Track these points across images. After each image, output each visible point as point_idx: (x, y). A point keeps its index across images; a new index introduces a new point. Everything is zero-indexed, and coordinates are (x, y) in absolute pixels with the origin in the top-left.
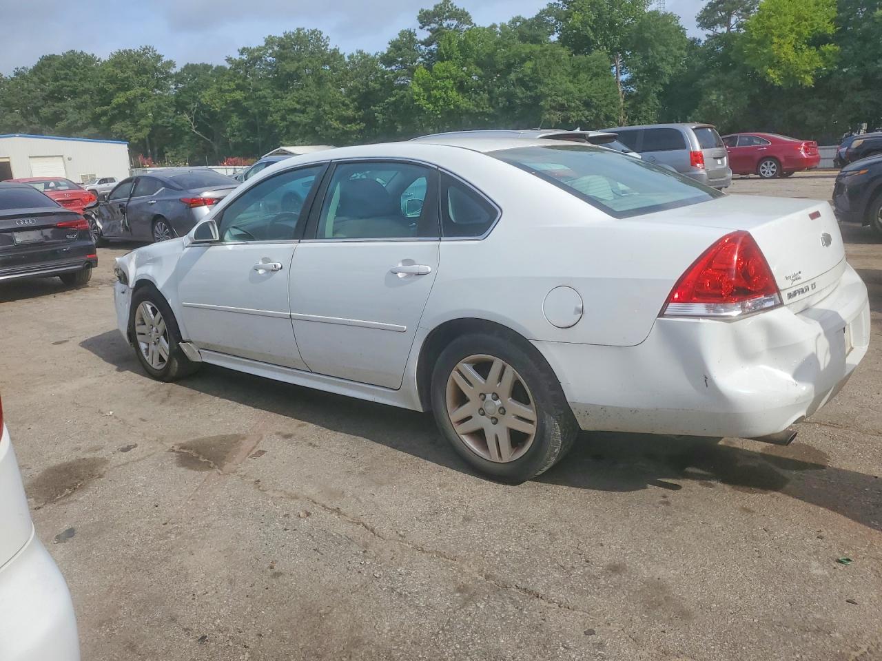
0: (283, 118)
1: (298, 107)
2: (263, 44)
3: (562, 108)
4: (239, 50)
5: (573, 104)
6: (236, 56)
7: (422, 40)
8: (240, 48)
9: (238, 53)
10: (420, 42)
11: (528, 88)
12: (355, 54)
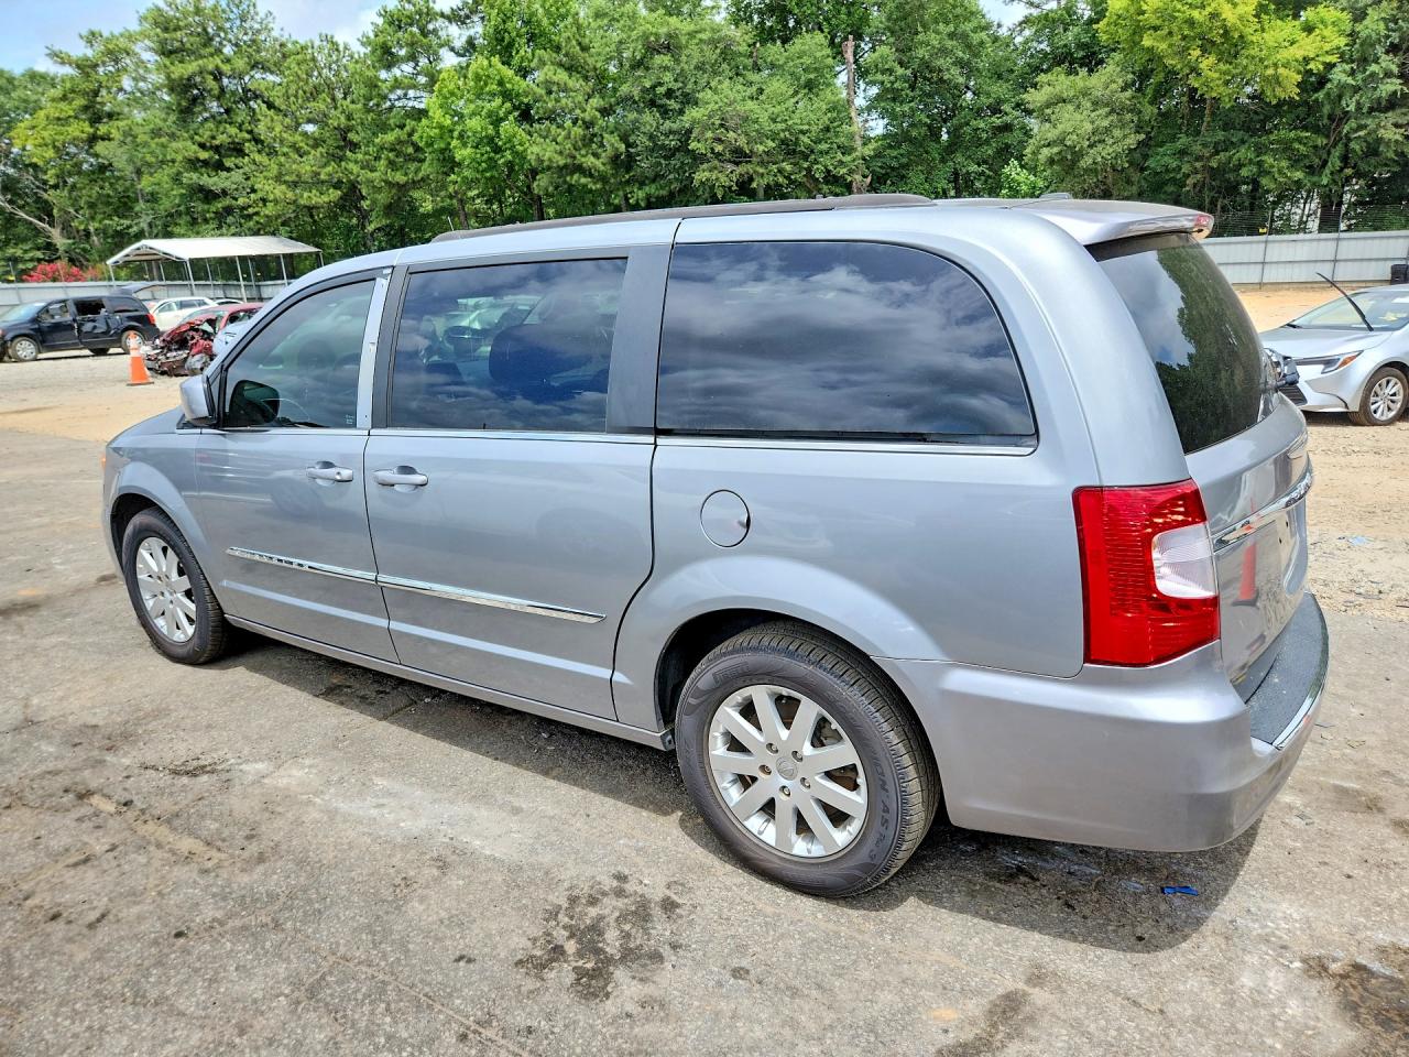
0: (177, 179)
1: (204, 155)
2: (134, 27)
3: (739, 156)
4: (81, 37)
5: (761, 148)
6: (80, 50)
7: (447, 11)
8: (85, 33)
9: (83, 43)
10: (442, 15)
11: (665, 112)
12: (317, 43)
